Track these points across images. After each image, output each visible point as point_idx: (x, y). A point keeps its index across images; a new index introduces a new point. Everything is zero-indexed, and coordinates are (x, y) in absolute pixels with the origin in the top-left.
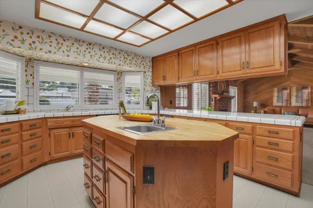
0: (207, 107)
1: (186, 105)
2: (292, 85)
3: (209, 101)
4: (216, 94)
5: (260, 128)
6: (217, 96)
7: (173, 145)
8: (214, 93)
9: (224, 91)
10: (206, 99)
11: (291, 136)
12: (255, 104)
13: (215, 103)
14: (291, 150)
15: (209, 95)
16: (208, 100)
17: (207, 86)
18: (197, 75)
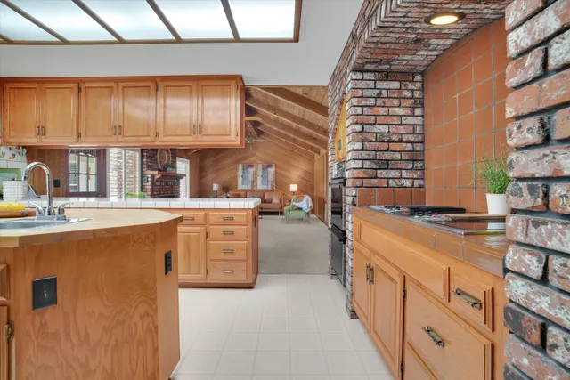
0: (138, 193)
1: (93, 189)
2: (258, 162)
3: (142, 181)
4: (154, 170)
5: (213, 215)
6: (155, 173)
7: (92, 237)
8: (150, 168)
9: (168, 166)
10: (135, 177)
11: (244, 220)
12: (215, 187)
13: (153, 184)
14: (245, 237)
15: (142, 171)
16: (138, 179)
17: (138, 155)
18: (120, 134)
